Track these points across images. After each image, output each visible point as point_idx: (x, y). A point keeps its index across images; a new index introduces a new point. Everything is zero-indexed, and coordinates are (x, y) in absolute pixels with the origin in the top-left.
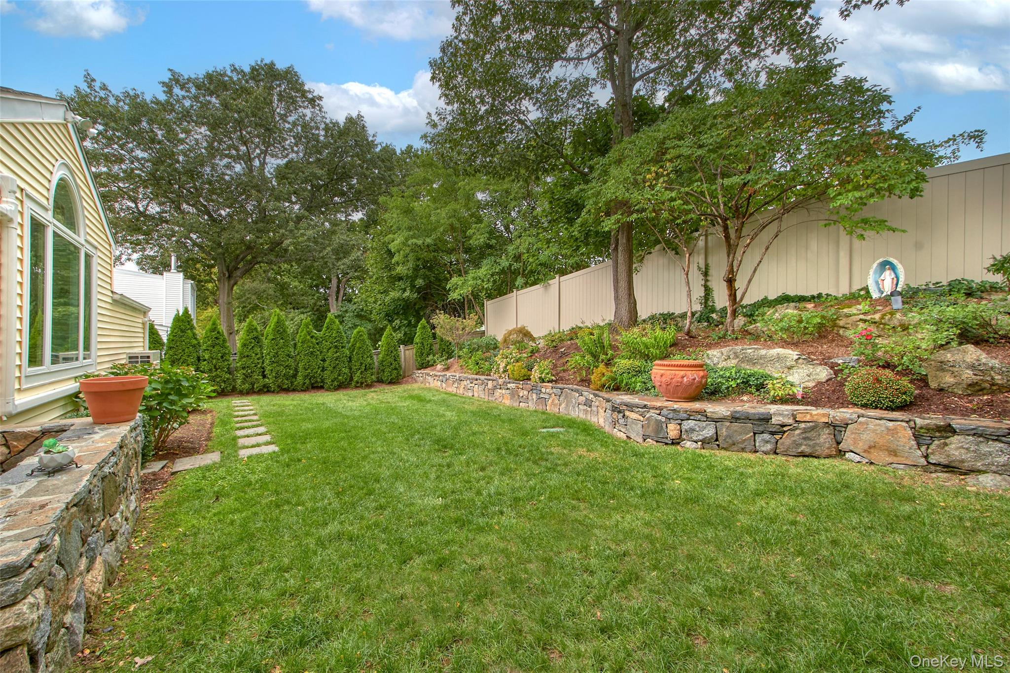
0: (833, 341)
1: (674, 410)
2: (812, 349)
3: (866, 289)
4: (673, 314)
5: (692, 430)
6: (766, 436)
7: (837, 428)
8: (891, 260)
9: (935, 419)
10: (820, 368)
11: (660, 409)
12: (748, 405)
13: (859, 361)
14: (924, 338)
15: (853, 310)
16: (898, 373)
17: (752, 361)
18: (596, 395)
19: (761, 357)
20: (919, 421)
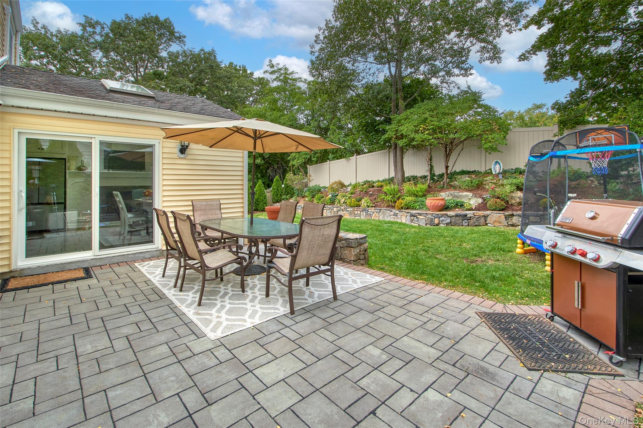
0: (482, 189)
1: (437, 214)
2: (476, 193)
3: (491, 169)
4: (417, 176)
5: (443, 220)
6: (466, 221)
7: (486, 217)
8: (498, 161)
9: (510, 213)
10: (479, 199)
11: (432, 214)
12: (458, 211)
13: (490, 197)
14: (508, 188)
15: (487, 179)
16: (501, 200)
17: (457, 197)
18: (400, 211)
19: (460, 196)
20: (506, 213)
